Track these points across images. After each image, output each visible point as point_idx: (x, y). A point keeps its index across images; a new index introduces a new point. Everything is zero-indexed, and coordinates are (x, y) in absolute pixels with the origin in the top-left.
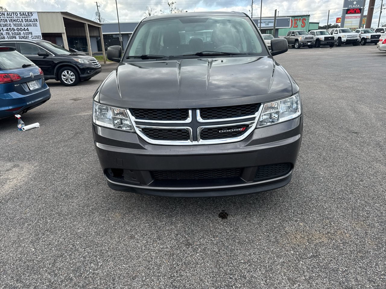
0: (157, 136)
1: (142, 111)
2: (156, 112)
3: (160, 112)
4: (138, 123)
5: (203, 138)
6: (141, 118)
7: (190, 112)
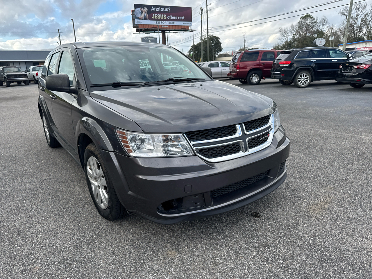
0: (216, 154)
1: (198, 133)
2: (211, 131)
3: (215, 131)
4: (196, 145)
5: (251, 147)
6: (198, 140)
7: (238, 127)
